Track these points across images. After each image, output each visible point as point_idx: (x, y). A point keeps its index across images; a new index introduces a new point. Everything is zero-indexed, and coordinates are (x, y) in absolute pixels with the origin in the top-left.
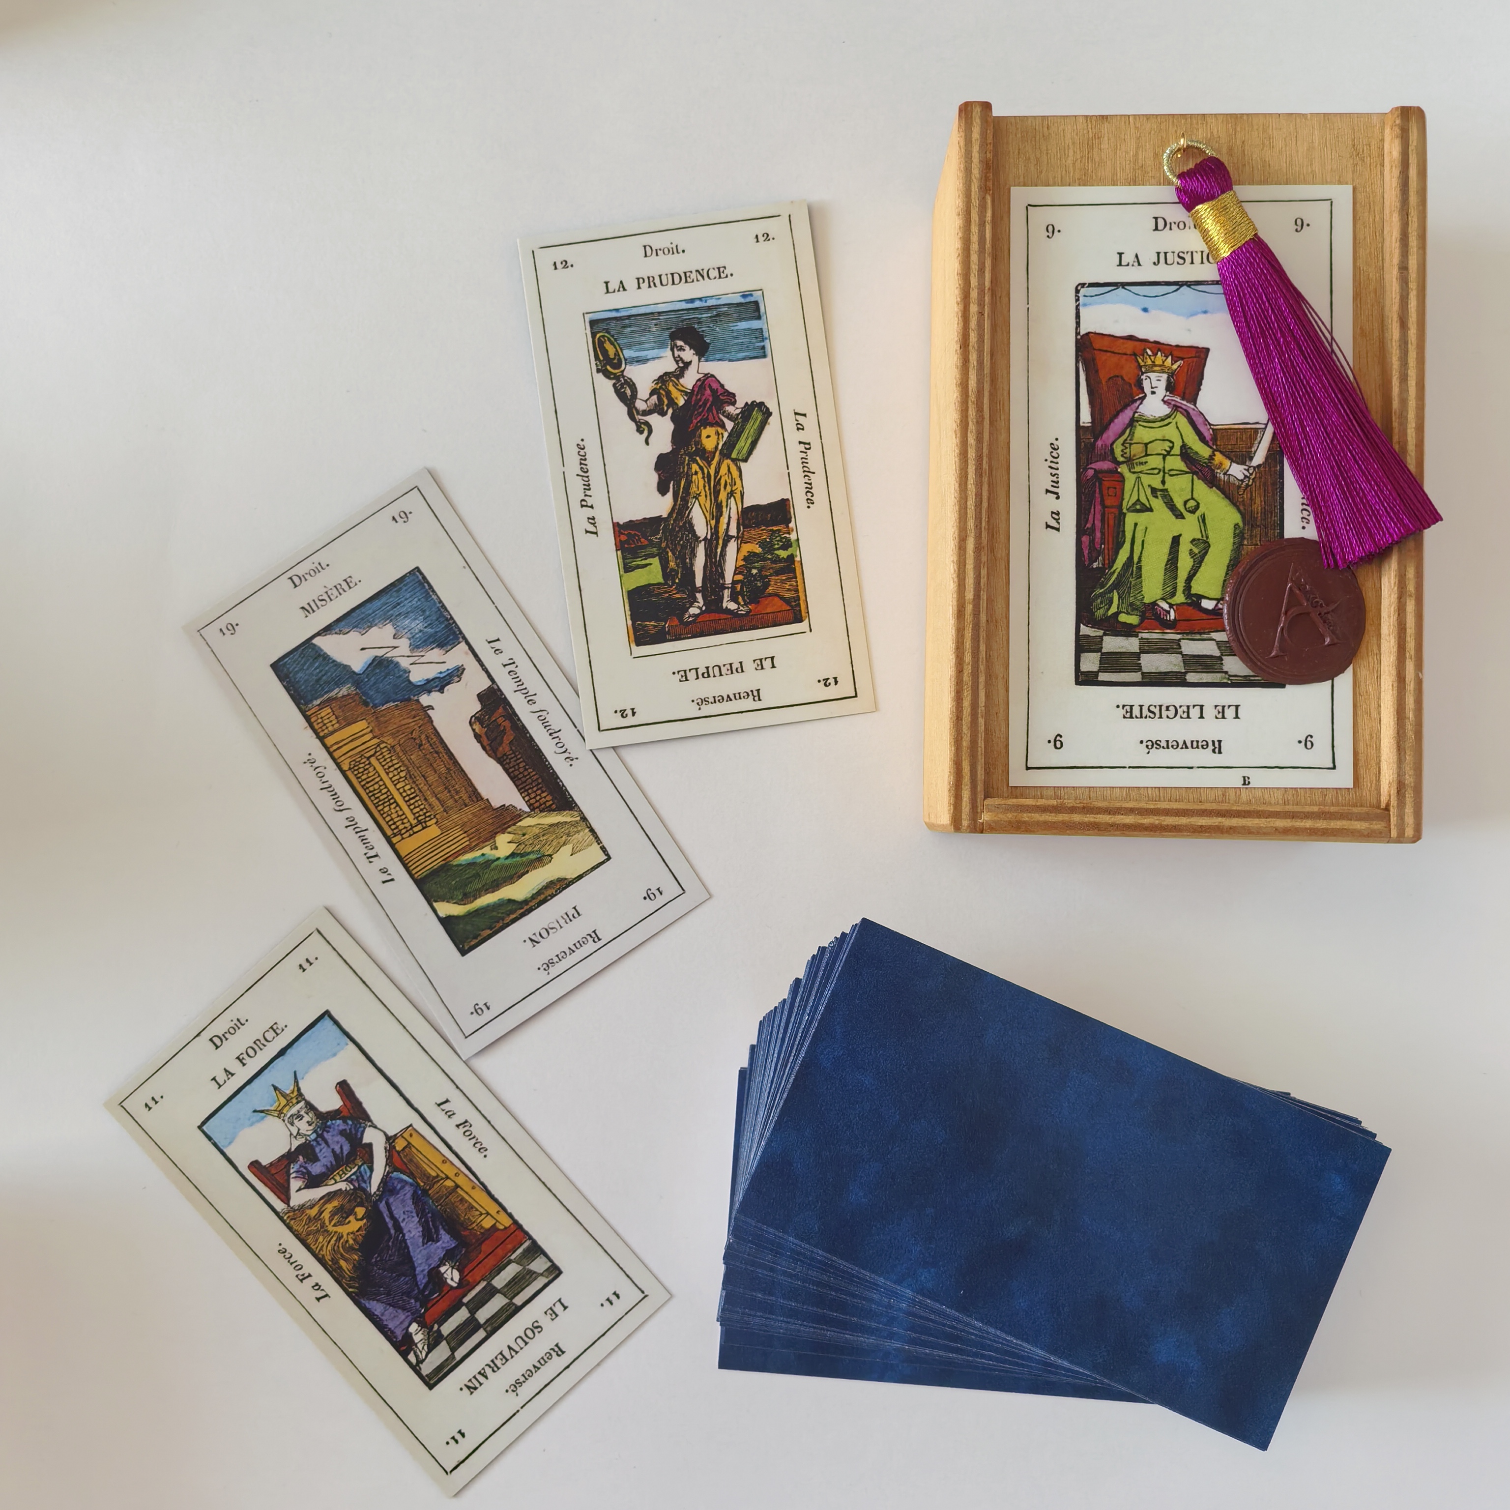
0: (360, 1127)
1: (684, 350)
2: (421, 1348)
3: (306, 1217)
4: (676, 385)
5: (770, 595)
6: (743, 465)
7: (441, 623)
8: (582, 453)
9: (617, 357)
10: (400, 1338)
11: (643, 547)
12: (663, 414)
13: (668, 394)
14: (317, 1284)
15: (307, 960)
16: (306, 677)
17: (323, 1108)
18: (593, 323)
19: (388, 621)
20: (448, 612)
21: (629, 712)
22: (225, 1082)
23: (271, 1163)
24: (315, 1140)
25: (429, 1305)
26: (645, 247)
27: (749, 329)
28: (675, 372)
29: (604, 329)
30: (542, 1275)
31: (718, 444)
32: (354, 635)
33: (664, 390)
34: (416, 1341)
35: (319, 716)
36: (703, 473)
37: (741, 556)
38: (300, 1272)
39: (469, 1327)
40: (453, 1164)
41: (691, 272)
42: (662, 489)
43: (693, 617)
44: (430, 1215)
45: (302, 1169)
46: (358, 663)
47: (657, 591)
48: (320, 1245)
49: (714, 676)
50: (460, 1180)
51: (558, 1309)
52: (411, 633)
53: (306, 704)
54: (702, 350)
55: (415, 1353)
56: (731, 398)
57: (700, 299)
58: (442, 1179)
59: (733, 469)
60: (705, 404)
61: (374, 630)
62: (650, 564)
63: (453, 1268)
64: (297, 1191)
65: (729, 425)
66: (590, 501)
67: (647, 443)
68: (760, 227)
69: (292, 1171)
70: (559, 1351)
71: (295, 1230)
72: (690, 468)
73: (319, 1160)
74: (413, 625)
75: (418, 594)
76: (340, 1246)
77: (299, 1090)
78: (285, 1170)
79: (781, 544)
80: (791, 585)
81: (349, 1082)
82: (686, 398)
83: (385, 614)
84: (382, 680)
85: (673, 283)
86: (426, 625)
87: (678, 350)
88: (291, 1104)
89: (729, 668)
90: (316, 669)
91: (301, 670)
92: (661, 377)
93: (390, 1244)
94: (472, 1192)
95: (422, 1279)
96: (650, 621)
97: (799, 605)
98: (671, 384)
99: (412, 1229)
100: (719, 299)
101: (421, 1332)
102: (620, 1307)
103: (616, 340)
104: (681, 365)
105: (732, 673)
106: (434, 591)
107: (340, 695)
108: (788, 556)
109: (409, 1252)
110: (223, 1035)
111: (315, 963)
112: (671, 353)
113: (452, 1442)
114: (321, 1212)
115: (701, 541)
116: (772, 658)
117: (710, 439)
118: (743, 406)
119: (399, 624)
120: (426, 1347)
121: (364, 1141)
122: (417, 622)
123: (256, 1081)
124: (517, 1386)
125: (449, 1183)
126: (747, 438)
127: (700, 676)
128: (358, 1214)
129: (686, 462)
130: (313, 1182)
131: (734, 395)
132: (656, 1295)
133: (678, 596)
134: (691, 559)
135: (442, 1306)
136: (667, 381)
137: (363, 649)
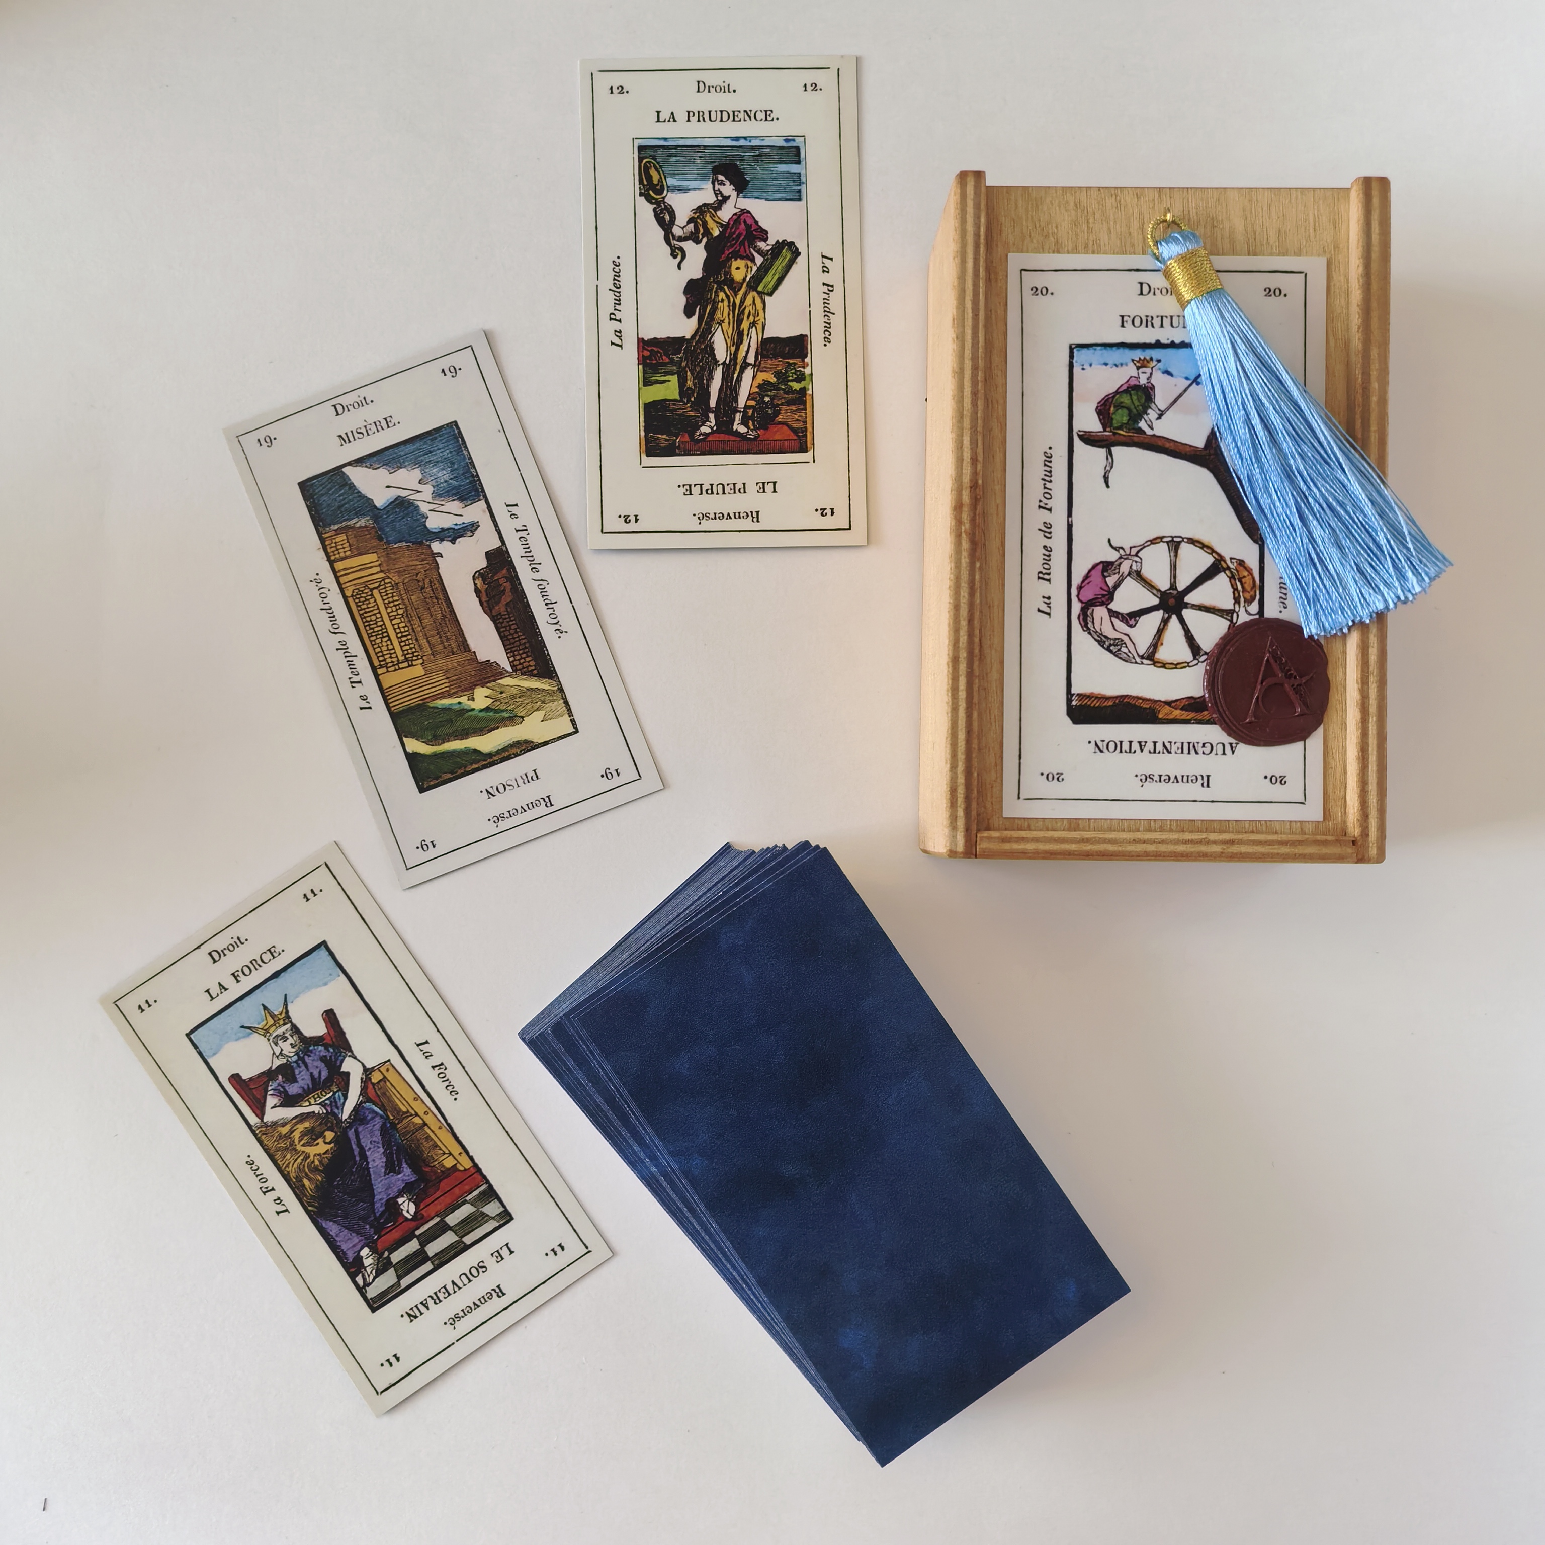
0: (340, 1055)
1: (724, 184)
2: (369, 1272)
3: (277, 1134)
4: (712, 217)
5: (780, 423)
6: (767, 298)
7: (466, 478)
8: (617, 269)
9: (660, 184)
10: (351, 1260)
11: (665, 364)
12: (698, 242)
13: (705, 224)
14: (279, 1199)
15: (312, 891)
16: (329, 502)
17: (308, 1032)
18: (641, 149)
19: (417, 466)
20: (476, 470)
21: (632, 518)
22: (218, 995)
23: (251, 1078)
24: (296, 1062)
25: (383, 1233)
26: (698, 82)
27: (788, 172)
28: (713, 204)
29: (651, 156)
30: (493, 1218)
31: (746, 276)
32: (382, 472)
33: (701, 220)
34: (365, 1265)
35: (334, 541)
36: (729, 302)
37: (756, 384)
38: (265, 1185)
39: (419, 1258)
40: (424, 1103)
41: (739, 111)
42: (689, 312)
43: (703, 435)
44: (395, 1148)
45: (280, 1088)
46: (381, 499)
47: (672, 407)
48: (287, 1162)
49: (718, 494)
50: (429, 1119)
51: (505, 1252)
52: (437, 482)
53: (325, 526)
54: (741, 187)
55: (363, 1276)
56: (763, 235)
57: (745, 138)
58: (411, 1115)
59: (758, 301)
60: (740, 235)
61: (402, 471)
62: (669, 381)
63: (410, 1200)
64: (272, 1108)
65: (759, 260)
66: (618, 315)
67: (679, 267)
68: (809, 77)
69: (270, 1088)
70: (500, 1292)
71: (266, 1145)
72: (717, 295)
73: (297, 1082)
74: (440, 475)
75: (450, 446)
76: (306, 1165)
77: (287, 1012)
78: (263, 1086)
79: (795, 376)
80: (800, 416)
81: (336, 1011)
82: (721, 230)
83: (416, 458)
84: (400, 520)
85: (721, 120)
86: (452, 477)
87: (719, 184)
88: (277, 1025)
89: (732, 488)
90: (340, 496)
91: (326, 493)
92: (699, 207)
93: (354, 1170)
94: (437, 1131)
95: (379, 1207)
96: (662, 435)
97: (806, 436)
98: (708, 215)
99: (376, 1159)
100: (763, 140)
101: (371, 1257)
102: (564, 1258)
103: (661, 167)
104: (720, 198)
105: (735, 492)
106: (466, 447)
107: (358, 525)
108: (800, 389)
109: (370, 1179)
110: (222, 951)
111: (320, 894)
112: (712, 186)
113: (387, 1364)
114: (292, 1131)
115: (719, 365)
116: (775, 483)
117: (739, 270)
118: (774, 243)
119: (427, 471)
120: (374, 1272)
121: (342, 1070)
122: (445, 472)
123: (247, 999)
124: (456, 1319)
125: (417, 1120)
126: (774, 274)
127: (704, 492)
128: (327, 1137)
129: (714, 290)
130: (288, 1101)
131: (767, 232)
132: (599, 1252)
133: (692, 414)
134: (708, 381)
135: (396, 1235)
136: (705, 212)
137: (388, 487)
